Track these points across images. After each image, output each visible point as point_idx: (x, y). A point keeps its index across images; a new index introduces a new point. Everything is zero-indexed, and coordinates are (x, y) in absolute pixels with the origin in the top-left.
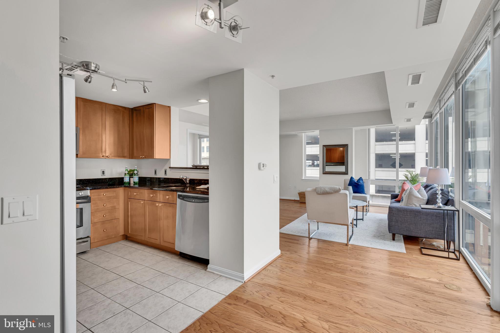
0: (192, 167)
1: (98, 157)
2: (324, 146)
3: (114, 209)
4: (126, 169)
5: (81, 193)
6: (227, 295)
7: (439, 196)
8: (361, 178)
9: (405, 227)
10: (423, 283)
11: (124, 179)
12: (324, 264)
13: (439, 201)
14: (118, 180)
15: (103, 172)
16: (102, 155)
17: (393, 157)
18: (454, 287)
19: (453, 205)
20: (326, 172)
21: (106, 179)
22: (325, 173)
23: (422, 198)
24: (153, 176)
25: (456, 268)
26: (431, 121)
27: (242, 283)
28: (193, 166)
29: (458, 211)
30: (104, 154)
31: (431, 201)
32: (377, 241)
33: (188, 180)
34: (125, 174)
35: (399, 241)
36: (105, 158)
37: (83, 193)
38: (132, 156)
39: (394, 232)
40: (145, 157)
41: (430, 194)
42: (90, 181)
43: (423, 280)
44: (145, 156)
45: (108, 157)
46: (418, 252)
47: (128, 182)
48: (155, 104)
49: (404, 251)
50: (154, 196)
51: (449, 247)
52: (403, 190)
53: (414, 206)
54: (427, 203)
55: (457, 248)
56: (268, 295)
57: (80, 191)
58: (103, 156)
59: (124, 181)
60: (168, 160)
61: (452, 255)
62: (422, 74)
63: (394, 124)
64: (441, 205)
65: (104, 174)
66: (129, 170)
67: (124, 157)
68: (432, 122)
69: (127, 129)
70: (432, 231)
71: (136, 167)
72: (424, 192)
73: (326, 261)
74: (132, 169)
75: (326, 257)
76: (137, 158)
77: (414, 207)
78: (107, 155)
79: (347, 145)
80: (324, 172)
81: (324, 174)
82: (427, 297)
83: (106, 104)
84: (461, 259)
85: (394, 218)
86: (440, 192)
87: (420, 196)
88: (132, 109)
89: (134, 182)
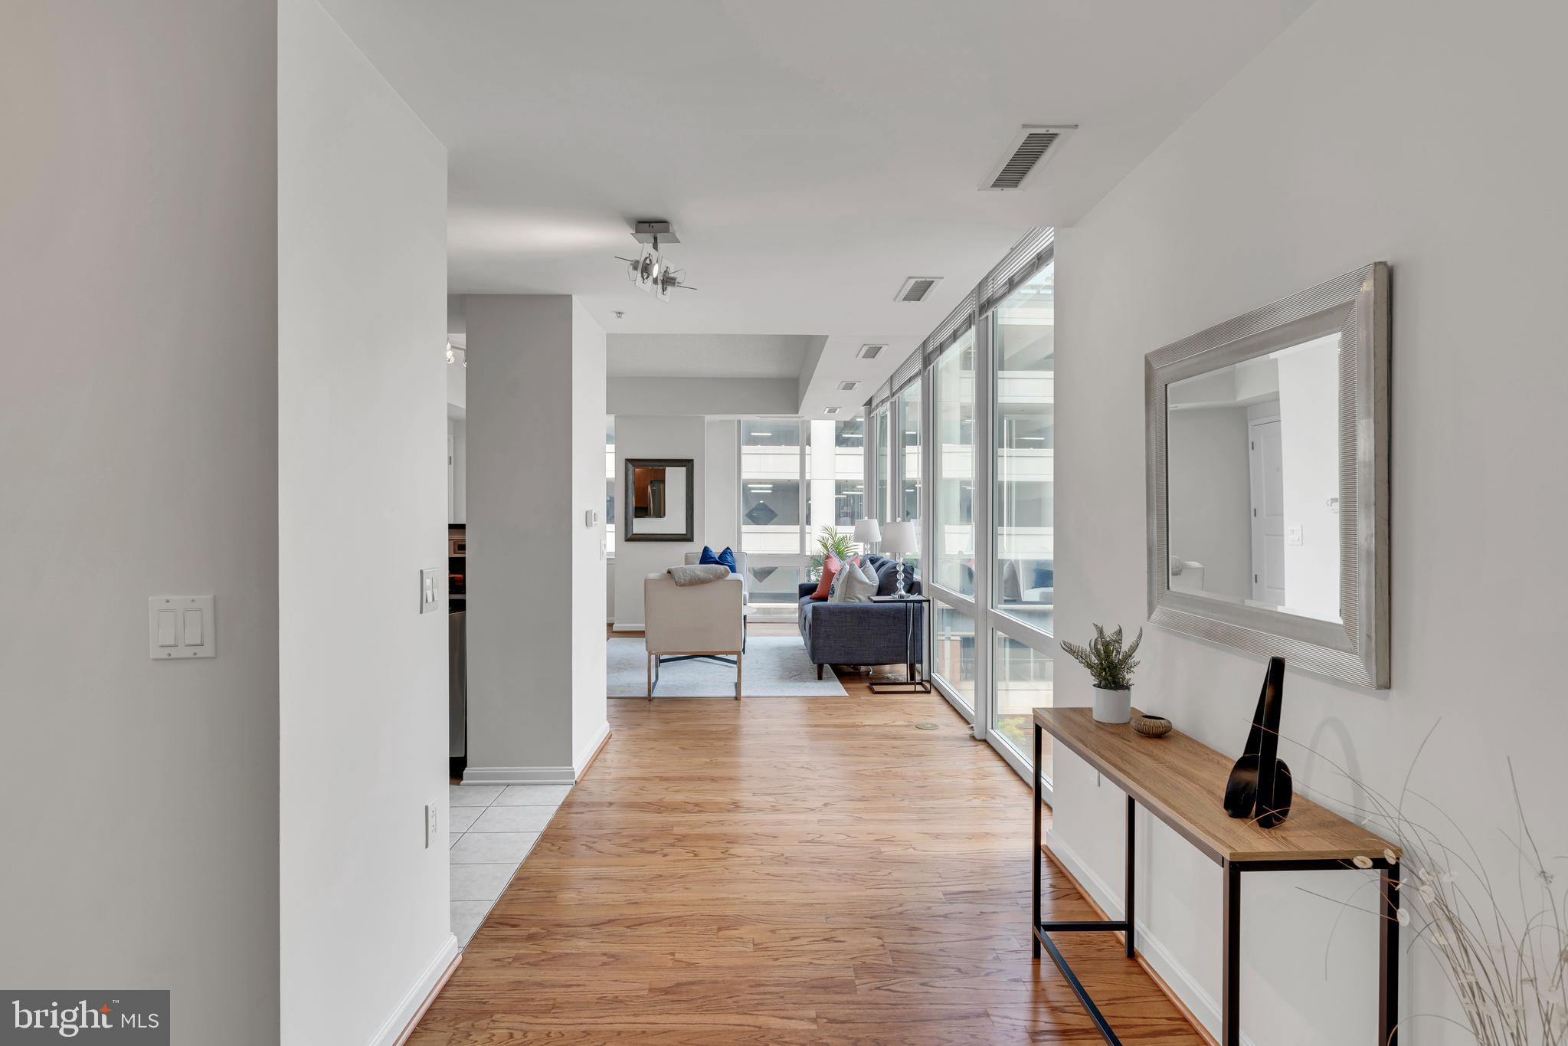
2: (628, 460)
6: (560, 804)
7: (901, 577)
8: (728, 548)
9: (843, 646)
10: (886, 729)
12: (712, 733)
13: (901, 585)
17: (752, 491)
18: (929, 726)
19: (920, 593)
20: (634, 537)
22: (632, 538)
23: (871, 583)
25: (926, 703)
26: (870, 413)
27: (571, 787)
29: (929, 601)
31: (886, 587)
32: (791, 684)
35: (829, 679)
39: (821, 662)
41: (884, 573)
43: (886, 725)
46: (867, 692)
49: (845, 693)
51: (913, 677)
52: (829, 575)
53: (857, 600)
54: (878, 594)
55: (925, 677)
56: (641, 789)
61: (919, 688)
62: (885, 348)
63: (800, 414)
64: (903, 592)
68: (871, 415)
70: (888, 647)
72: (871, 568)
73: (714, 729)
75: (710, 723)
77: (856, 603)
79: (692, 461)
80: (629, 536)
81: (628, 540)
82: (896, 743)
84: (933, 691)
85: (823, 630)
86: (902, 568)
87: (867, 581)
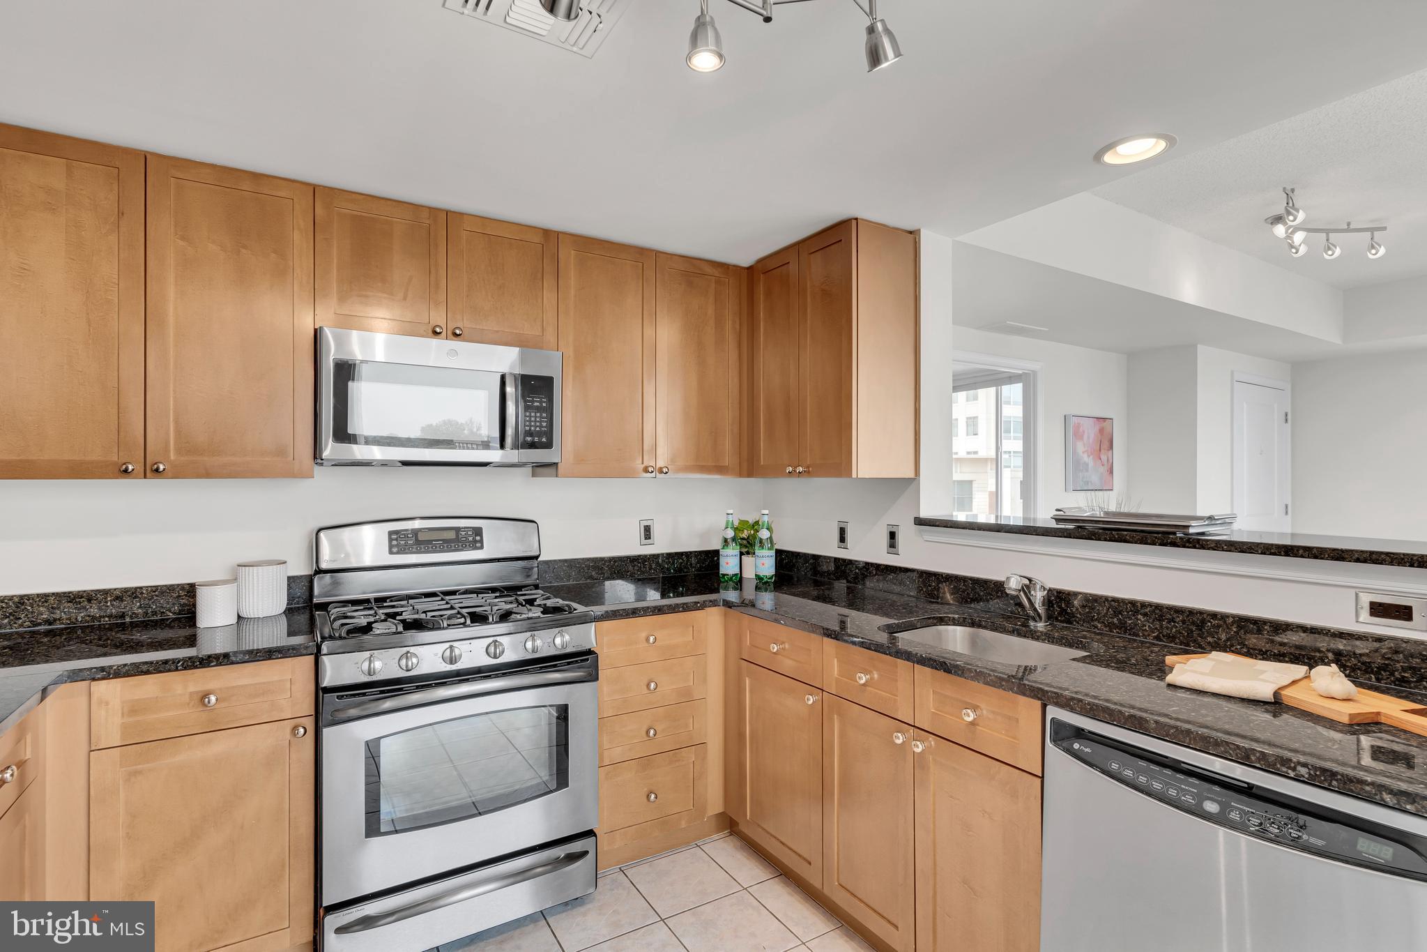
0: (1053, 525)
1: (627, 474)
3: (686, 698)
4: (727, 522)
5: (562, 636)
11: (722, 561)
14: (698, 562)
15: (647, 532)
16: (643, 463)
21: (655, 557)
24: (830, 549)
28: (1058, 520)
30: (649, 461)
33: (1038, 596)
34: (726, 540)
36: (653, 475)
37: (567, 638)
38: (749, 466)
40: (809, 472)
42: (604, 564)
44: (808, 467)
45: (665, 470)
47: (736, 575)
48: (856, 219)
50: (872, 678)
57: (557, 630)
58: (646, 470)
59: (722, 571)
60: (906, 486)
65: (650, 538)
66: (736, 523)
67: (720, 469)
69: (732, 355)
71: (766, 512)
74: (751, 519)
76: (773, 471)
78: (660, 464)
83: (658, 253)
88: (750, 268)
89: (758, 578)
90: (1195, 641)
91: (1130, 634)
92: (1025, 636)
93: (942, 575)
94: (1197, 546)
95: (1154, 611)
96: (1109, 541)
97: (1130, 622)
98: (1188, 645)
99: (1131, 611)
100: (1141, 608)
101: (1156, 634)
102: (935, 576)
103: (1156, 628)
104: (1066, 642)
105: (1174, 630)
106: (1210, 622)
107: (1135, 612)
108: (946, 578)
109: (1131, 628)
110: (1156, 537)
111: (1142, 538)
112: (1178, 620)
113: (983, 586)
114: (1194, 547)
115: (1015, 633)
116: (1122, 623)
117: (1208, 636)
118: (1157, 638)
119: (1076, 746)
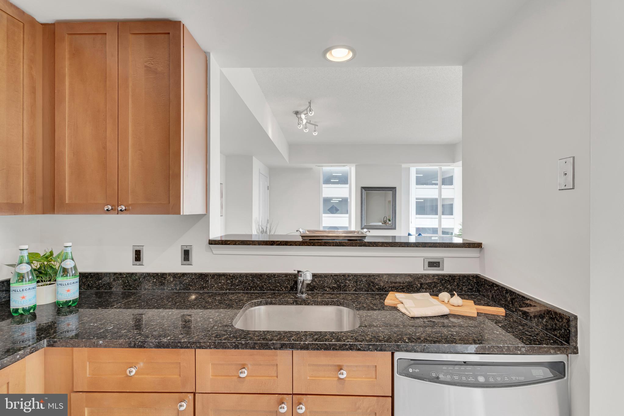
2: (362, 188)
38: (48, 204)
44: (130, 206)
60: (202, 219)
79: (395, 188)
80: (363, 226)
90: (371, 289)
91: (342, 291)
92: (301, 304)
93: (230, 275)
94: (375, 245)
95: (353, 278)
96: (335, 246)
97: (343, 285)
98: (368, 291)
99: (343, 279)
100: (348, 277)
101: (354, 289)
102: (224, 276)
103: (355, 286)
104: (325, 303)
105: (362, 285)
106: (377, 279)
107: (345, 280)
108: (233, 276)
109: (344, 288)
110: (357, 243)
111: (351, 243)
112: (364, 280)
113: (259, 278)
114: (373, 246)
115: (295, 303)
116: (339, 286)
117: (376, 286)
118: (355, 290)
119: (411, 370)
